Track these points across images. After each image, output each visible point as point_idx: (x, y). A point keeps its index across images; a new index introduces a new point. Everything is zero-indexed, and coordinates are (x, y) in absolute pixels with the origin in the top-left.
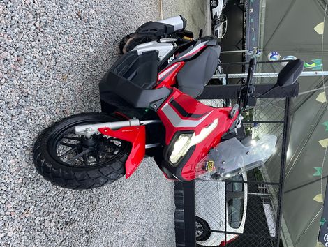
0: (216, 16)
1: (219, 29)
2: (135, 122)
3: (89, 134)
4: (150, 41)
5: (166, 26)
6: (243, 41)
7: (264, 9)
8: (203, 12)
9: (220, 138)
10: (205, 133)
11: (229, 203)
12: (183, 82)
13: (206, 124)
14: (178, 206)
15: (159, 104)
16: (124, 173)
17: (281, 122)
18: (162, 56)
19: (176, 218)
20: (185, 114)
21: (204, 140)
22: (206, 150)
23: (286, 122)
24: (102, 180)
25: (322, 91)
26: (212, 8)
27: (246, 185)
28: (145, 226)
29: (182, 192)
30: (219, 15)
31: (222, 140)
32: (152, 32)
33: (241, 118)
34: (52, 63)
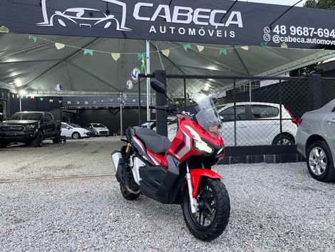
0: (87, 134)
1: (98, 130)
2: (188, 176)
3: (197, 204)
4: (132, 174)
5: (119, 164)
6: (111, 109)
7: (86, 93)
8: (86, 145)
9: (196, 124)
10: (193, 132)
11: (257, 117)
12: (160, 149)
13: (188, 132)
14: (261, 160)
15: (176, 161)
16: (219, 179)
17: (185, 80)
18: (142, 164)
19: (272, 162)
20: (183, 144)
21: (198, 133)
22: (204, 132)
23: (185, 77)
24: (224, 190)
25: (161, 52)
26: (80, 138)
27: (238, 104)
28: (274, 184)
29: (248, 157)
30: (87, 131)
31: (197, 123)
32: (124, 173)
33: (184, 112)
34: (150, 233)
